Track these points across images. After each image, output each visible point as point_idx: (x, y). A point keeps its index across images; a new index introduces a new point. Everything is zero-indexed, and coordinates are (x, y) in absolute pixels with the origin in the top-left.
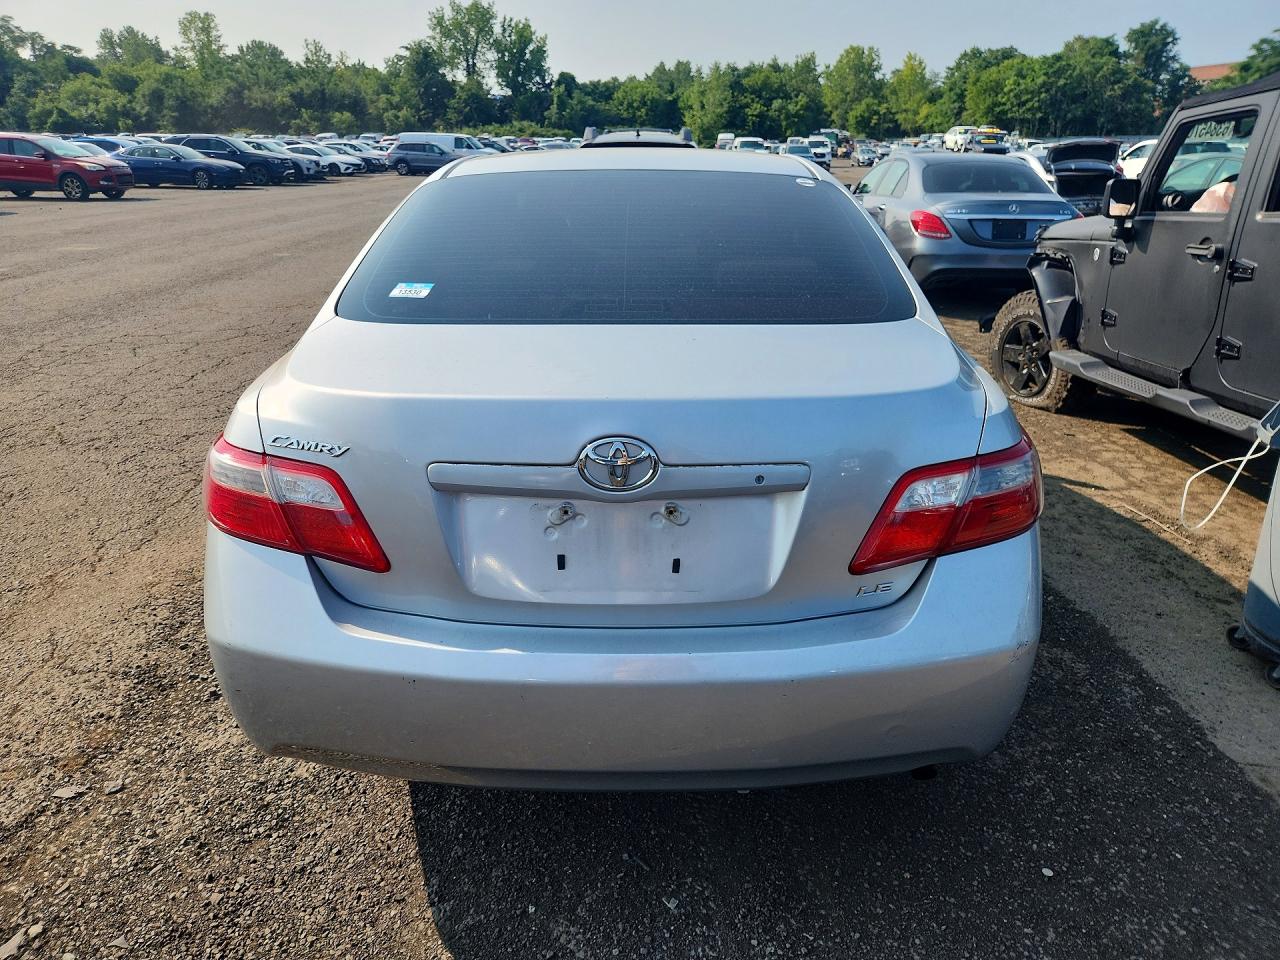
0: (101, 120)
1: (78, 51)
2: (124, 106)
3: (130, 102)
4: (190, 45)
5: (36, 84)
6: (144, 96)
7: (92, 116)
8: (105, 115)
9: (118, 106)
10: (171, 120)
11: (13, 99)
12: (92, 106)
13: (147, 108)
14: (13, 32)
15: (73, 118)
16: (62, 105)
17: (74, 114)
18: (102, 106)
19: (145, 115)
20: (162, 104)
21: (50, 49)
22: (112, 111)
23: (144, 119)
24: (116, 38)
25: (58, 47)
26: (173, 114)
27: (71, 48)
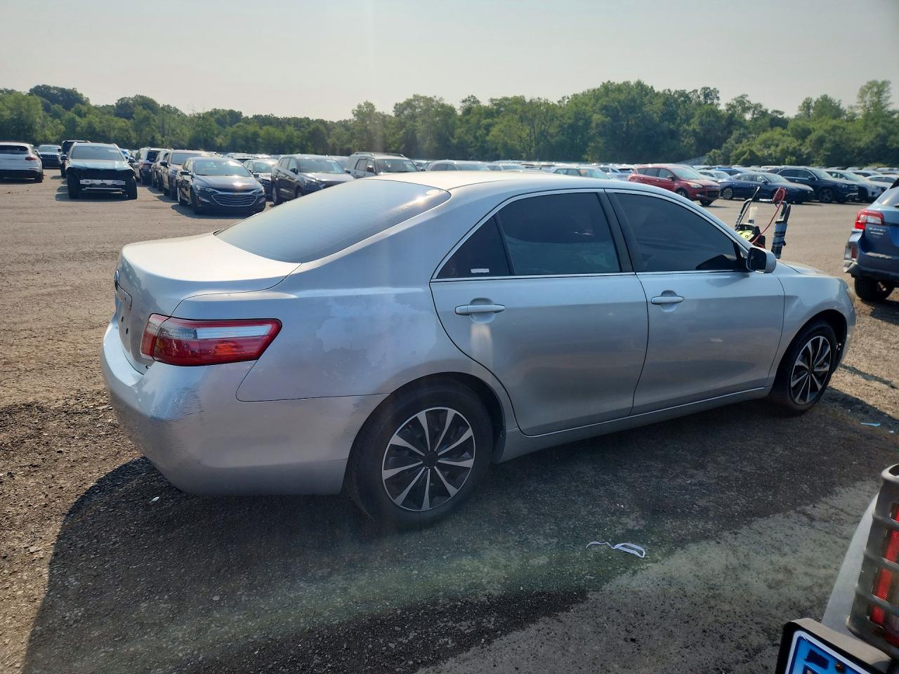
0: (775, 157)
1: (781, 113)
2: (795, 148)
3: (801, 145)
4: (862, 105)
5: (744, 135)
6: (811, 141)
7: (770, 155)
8: (779, 154)
9: (791, 148)
10: (823, 158)
11: (726, 145)
12: (773, 148)
13: (809, 150)
14: (745, 104)
15: (757, 156)
16: (754, 149)
17: (759, 154)
18: (779, 148)
19: (806, 154)
20: (822, 145)
21: (764, 114)
22: (785, 153)
23: (804, 157)
24: (813, 104)
25: (769, 112)
26: (827, 153)
27: (777, 112)
